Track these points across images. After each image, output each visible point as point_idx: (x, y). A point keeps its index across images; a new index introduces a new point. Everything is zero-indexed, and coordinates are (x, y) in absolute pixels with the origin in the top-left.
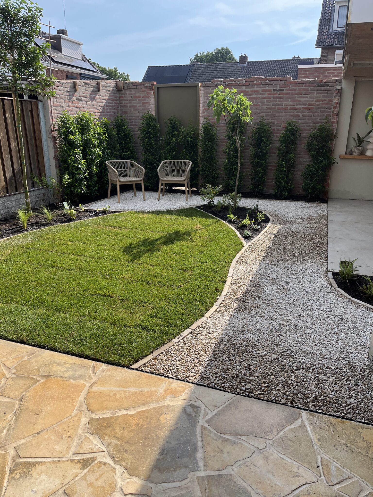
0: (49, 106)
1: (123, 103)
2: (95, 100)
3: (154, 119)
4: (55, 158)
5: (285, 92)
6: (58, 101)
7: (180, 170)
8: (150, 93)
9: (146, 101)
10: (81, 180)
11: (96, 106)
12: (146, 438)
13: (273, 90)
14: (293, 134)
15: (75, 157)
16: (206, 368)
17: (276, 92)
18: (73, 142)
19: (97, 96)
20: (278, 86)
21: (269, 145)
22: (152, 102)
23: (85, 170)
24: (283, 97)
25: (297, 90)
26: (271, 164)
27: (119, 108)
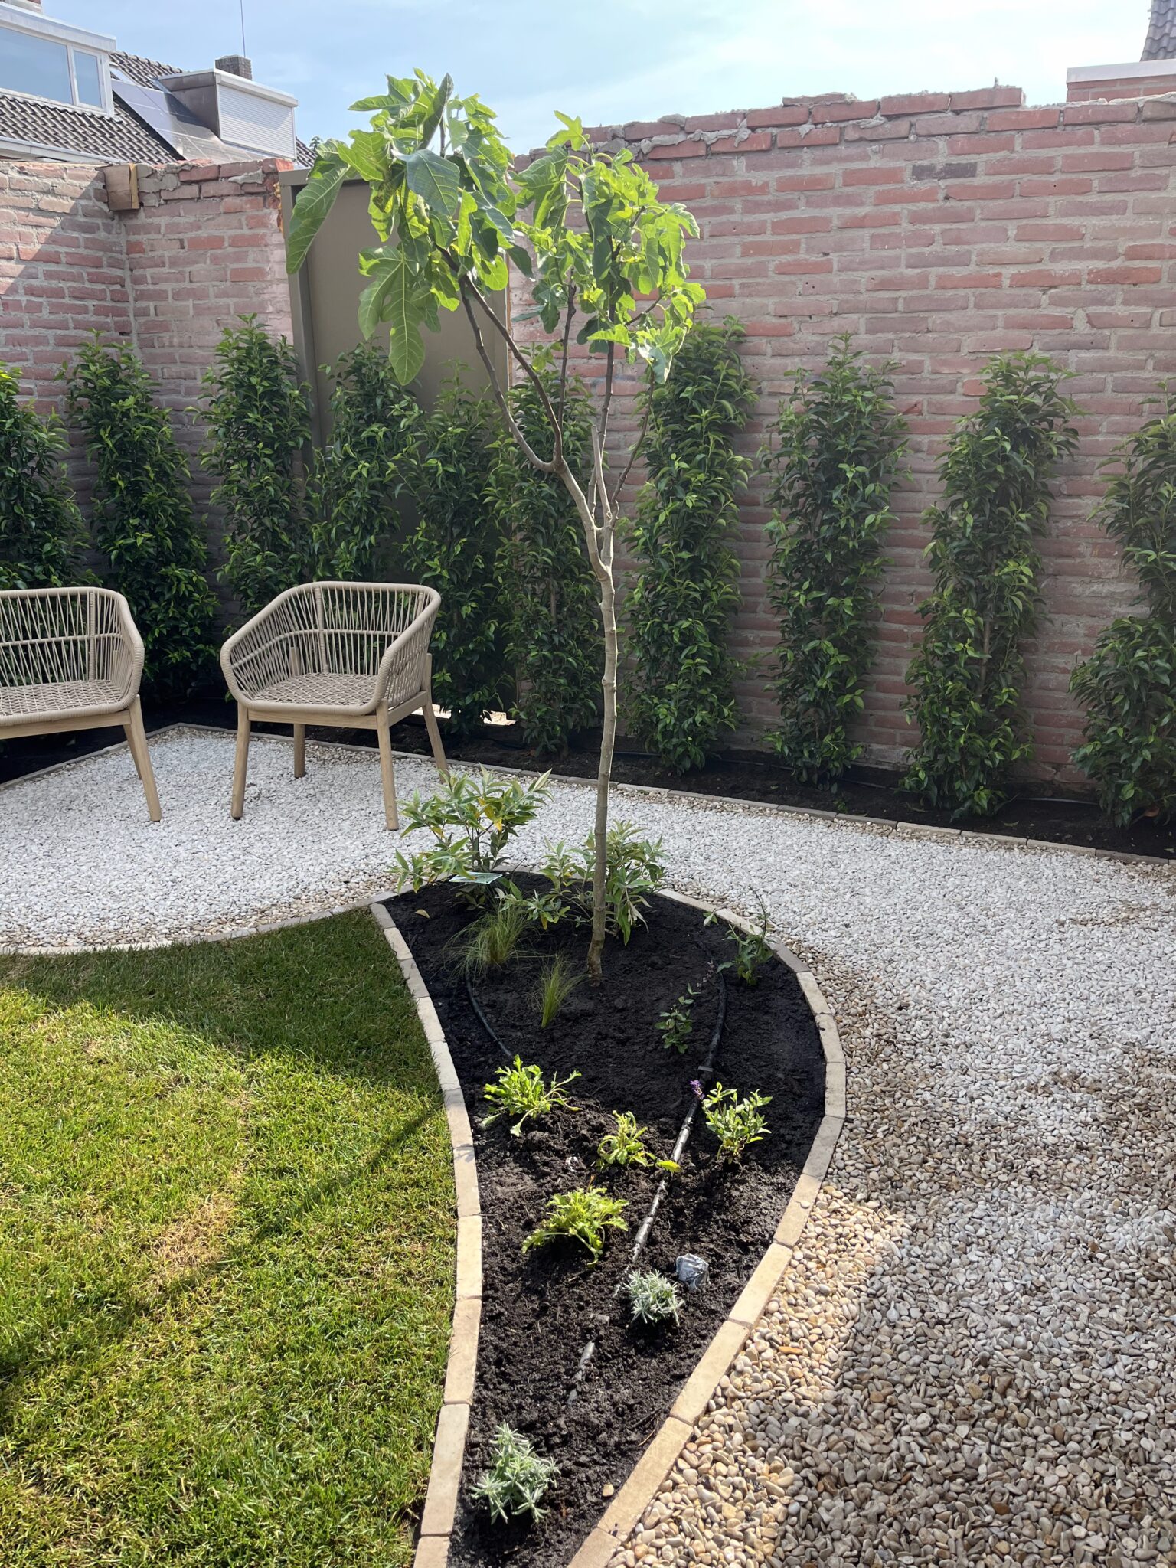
1: (144, 280)
5: (981, 180)
8: (262, 223)
9: (250, 265)
13: (908, 174)
17: (925, 185)
20: (942, 143)
21: (876, 504)
22: (276, 267)
24: (971, 210)
27: (127, 306)
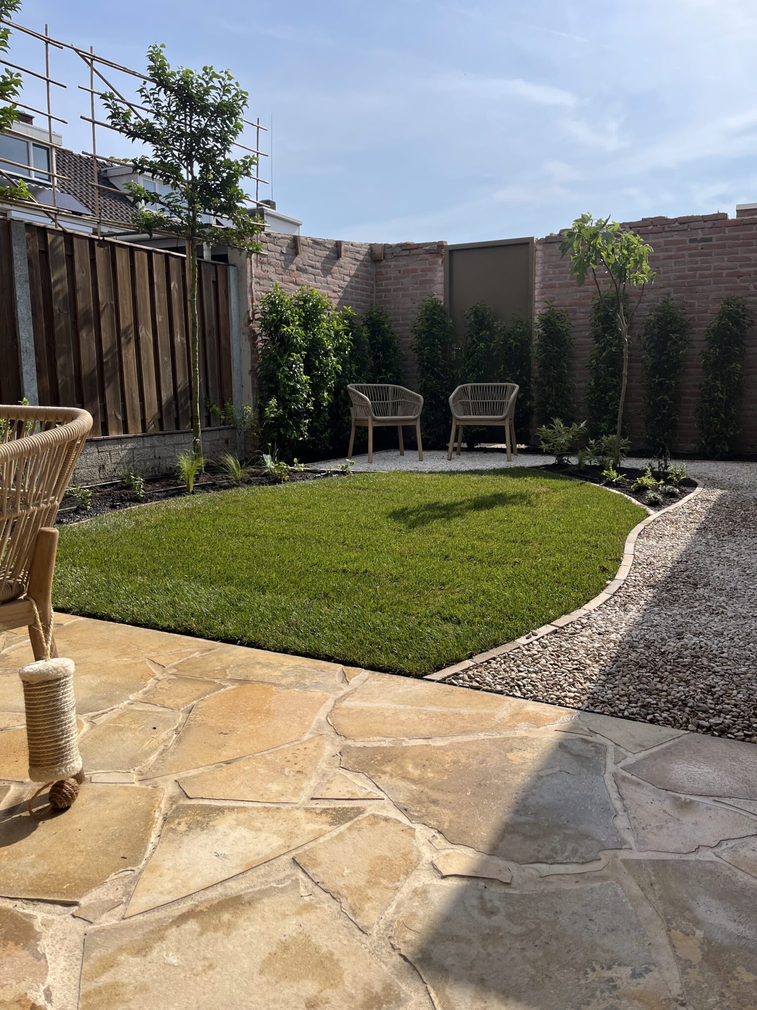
0: (249, 275)
1: (381, 285)
2: (331, 274)
3: (442, 309)
4: (253, 371)
5: (714, 242)
6: (264, 269)
7: (494, 403)
8: (435, 263)
9: (428, 278)
10: (298, 414)
11: (331, 286)
12: (480, 785)
13: (688, 241)
14: (737, 323)
15: (290, 368)
16: (604, 686)
17: (694, 245)
18: (289, 340)
19: (335, 268)
20: (700, 231)
21: (683, 348)
22: (439, 279)
23: (308, 395)
24: (711, 252)
25: (741, 237)
26: (688, 391)
27: (374, 295)
